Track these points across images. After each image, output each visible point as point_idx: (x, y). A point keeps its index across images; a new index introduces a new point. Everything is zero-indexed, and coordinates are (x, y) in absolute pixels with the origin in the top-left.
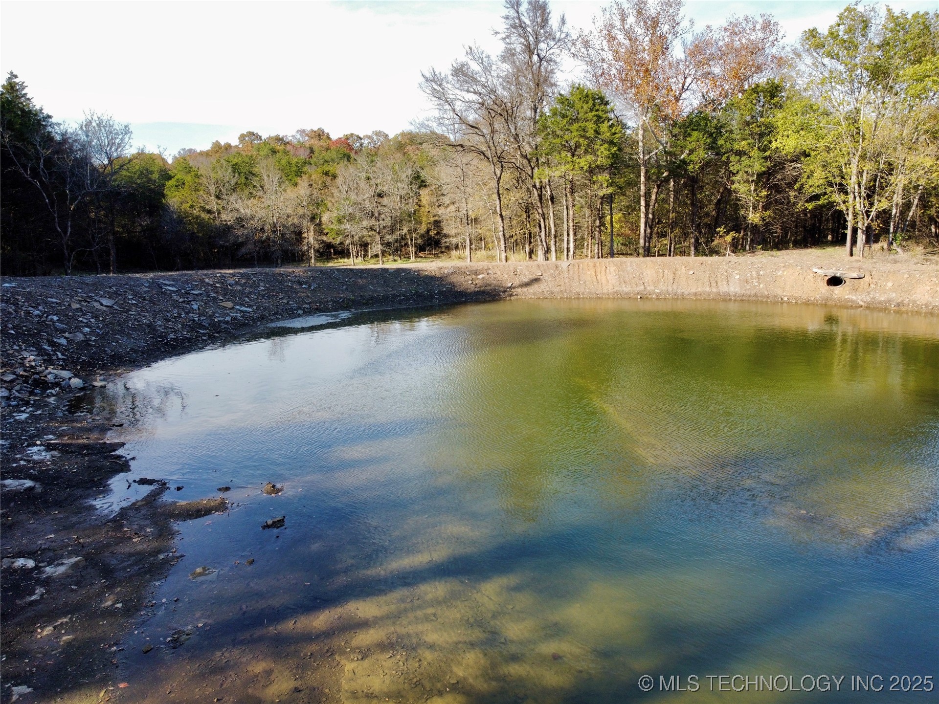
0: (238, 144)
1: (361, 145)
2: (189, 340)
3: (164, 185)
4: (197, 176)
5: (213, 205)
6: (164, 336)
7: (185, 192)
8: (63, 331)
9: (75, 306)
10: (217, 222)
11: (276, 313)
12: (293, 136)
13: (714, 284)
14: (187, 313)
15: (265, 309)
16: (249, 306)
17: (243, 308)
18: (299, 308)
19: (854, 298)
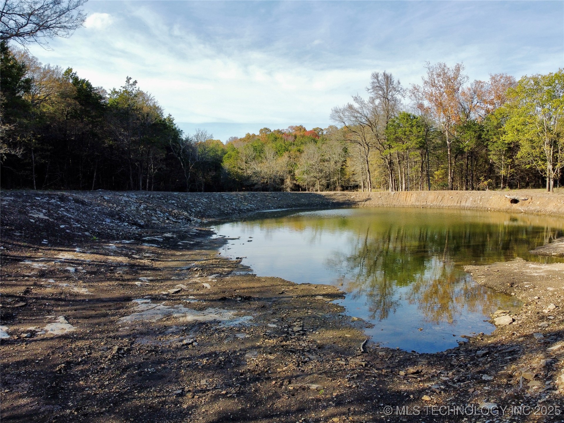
0: (259, 134)
1: (322, 133)
2: (232, 213)
3: (222, 157)
4: (238, 153)
5: (244, 166)
6: (223, 212)
7: (232, 160)
8: (193, 207)
9: (196, 200)
10: (245, 174)
11: (263, 208)
12: (287, 130)
13: (459, 202)
14: (231, 206)
15: (259, 206)
16: (253, 205)
17: (251, 205)
18: (272, 206)
19: (520, 208)
